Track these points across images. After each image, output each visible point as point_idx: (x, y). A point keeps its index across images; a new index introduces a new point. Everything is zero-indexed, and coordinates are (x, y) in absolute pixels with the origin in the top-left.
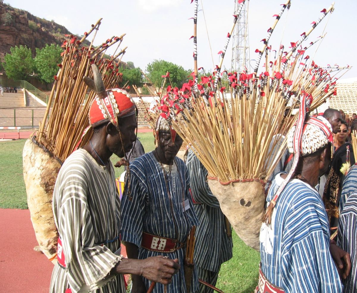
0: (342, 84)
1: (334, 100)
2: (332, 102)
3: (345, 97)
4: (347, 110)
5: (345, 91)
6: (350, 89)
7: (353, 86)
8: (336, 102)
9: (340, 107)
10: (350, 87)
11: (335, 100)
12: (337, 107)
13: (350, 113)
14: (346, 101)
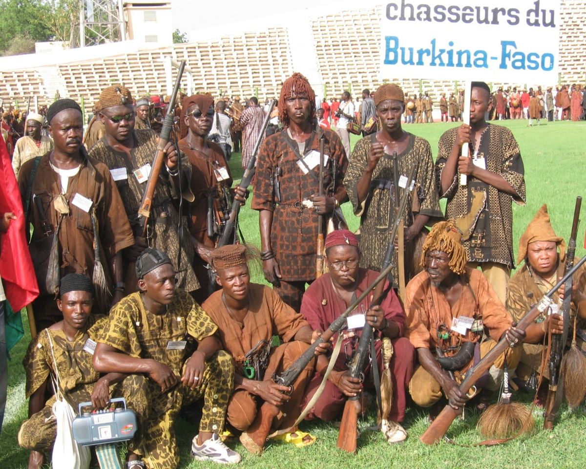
0: (349, 13)
1: (328, 52)
2: (325, 56)
3: (354, 43)
4: (358, 74)
5: (355, 29)
6: (365, 22)
7: (373, 17)
8: (333, 56)
9: (342, 67)
10: (365, 17)
11: (332, 52)
12: (336, 67)
13: (364, 79)
14: (357, 53)
